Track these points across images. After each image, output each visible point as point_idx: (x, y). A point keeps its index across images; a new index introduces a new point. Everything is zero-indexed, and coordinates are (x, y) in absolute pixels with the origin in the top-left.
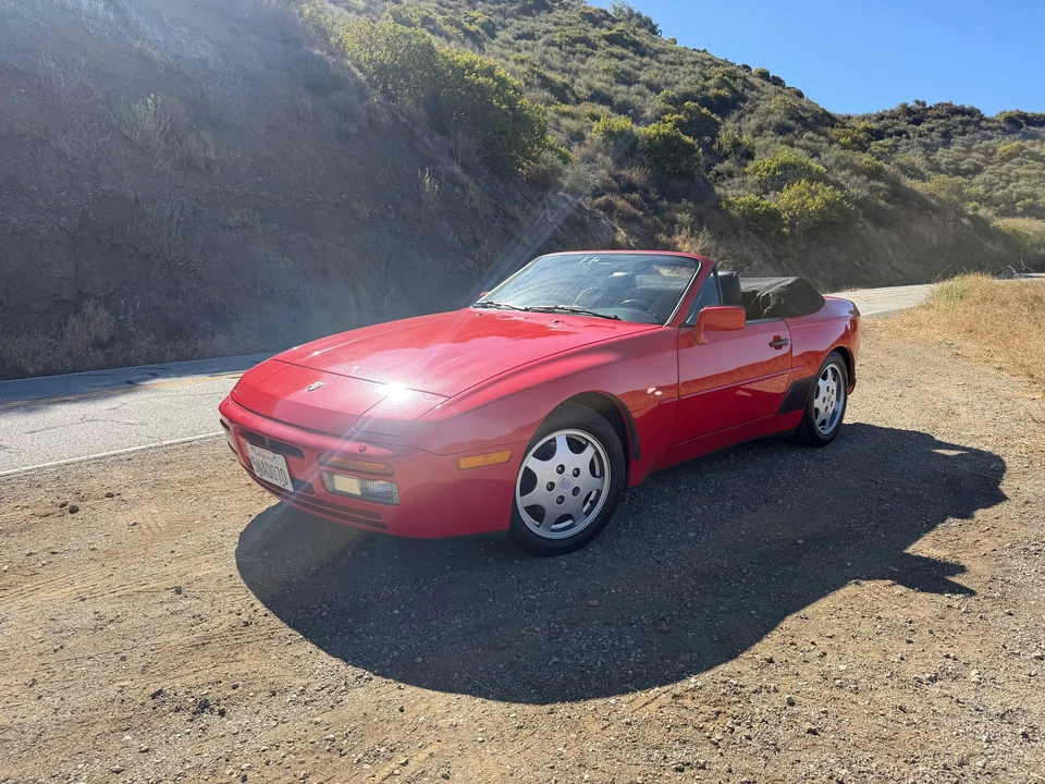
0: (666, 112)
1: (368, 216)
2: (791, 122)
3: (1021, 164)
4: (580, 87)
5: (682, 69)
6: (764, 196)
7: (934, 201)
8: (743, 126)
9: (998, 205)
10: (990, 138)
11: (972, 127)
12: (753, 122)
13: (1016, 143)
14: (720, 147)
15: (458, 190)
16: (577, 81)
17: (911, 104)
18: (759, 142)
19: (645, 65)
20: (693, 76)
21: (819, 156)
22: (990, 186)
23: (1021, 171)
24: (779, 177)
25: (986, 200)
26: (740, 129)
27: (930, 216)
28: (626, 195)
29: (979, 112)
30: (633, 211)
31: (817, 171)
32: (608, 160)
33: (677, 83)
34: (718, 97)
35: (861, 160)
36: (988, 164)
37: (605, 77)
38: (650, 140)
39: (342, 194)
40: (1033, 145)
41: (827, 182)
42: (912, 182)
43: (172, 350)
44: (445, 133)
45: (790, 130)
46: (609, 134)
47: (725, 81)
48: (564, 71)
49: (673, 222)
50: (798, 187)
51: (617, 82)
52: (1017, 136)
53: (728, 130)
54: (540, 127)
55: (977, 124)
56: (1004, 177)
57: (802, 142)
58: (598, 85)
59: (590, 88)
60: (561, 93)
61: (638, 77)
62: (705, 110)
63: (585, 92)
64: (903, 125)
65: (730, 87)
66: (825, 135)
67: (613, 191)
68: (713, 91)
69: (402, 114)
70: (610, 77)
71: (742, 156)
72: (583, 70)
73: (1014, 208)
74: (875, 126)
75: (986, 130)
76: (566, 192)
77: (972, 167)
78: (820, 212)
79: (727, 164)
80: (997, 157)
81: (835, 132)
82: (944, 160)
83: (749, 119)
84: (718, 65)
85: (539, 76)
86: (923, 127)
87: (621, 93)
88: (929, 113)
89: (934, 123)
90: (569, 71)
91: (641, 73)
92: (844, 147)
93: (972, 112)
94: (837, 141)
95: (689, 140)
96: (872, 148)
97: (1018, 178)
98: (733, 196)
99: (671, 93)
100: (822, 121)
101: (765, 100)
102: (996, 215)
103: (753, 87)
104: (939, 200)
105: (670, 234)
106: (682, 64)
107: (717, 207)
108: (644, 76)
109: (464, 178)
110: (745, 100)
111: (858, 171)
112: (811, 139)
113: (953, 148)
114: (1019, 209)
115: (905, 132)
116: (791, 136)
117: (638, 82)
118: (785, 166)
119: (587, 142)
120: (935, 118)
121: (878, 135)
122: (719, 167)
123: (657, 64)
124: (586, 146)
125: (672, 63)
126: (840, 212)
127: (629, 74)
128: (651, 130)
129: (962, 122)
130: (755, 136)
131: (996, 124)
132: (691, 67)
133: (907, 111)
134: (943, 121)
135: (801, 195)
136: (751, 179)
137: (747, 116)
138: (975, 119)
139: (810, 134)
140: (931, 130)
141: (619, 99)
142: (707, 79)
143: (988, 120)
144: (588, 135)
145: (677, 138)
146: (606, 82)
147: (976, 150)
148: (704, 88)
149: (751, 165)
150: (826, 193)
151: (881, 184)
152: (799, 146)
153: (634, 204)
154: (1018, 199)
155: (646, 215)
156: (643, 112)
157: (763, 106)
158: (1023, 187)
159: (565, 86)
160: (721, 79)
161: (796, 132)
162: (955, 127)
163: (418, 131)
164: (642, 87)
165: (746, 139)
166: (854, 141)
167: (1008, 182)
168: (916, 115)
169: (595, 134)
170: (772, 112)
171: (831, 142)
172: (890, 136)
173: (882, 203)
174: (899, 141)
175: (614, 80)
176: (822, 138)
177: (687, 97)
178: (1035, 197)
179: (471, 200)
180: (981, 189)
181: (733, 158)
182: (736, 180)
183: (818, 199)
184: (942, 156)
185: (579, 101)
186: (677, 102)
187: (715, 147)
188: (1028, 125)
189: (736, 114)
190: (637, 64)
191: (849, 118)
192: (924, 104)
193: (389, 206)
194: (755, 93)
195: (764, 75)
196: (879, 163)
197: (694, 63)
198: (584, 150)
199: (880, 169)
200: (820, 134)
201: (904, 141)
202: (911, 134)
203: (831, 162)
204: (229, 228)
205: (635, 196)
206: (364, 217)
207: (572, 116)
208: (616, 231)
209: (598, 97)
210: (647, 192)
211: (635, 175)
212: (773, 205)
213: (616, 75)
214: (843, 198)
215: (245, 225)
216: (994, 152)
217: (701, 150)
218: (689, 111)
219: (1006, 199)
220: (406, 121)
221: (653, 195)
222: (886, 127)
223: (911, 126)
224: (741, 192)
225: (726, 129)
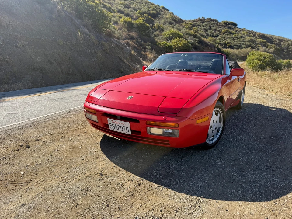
0: (139, 17)
1: (62, 44)
2: (173, 21)
3: (227, 35)
4: (114, 8)
5: (142, 5)
6: (168, 42)
7: (209, 44)
8: (160, 22)
9: (222, 45)
10: (220, 28)
11: (216, 25)
12: (163, 21)
13: (226, 29)
14: (155, 27)
15: (88, 37)
16: (113, 6)
17: (201, 18)
18: (165, 27)
19: (132, 3)
20: (146, 7)
21: (180, 31)
22: (221, 40)
23: (228, 36)
24: (171, 36)
25: (220, 44)
26: (160, 23)
27: (208, 48)
28: (132, 40)
29: (217, 21)
30: (135, 45)
31: (181, 35)
32: (126, 30)
33: (141, 9)
34: (153, 13)
35: (191, 32)
36: (220, 34)
37: (121, 6)
38: (137, 25)
39: (53, 37)
40: (230, 30)
41: (184, 38)
42: (203, 39)
43: (3, 88)
44: (82, 19)
45: (173, 23)
46: (125, 22)
47: (155, 9)
48: (109, 3)
49: (145, 48)
50: (177, 39)
51: (125, 7)
52: (226, 27)
53: (156, 22)
54: (110, 18)
55: (217, 24)
56: (224, 38)
57: (176, 27)
58: (120, 8)
59: (117, 9)
61: (130, 6)
62: (150, 17)
63: (116, 10)
64: (199, 23)
65: (156, 10)
66: (181, 25)
67: (128, 39)
68: (151, 12)
69: (68, 13)
70: (123, 6)
71: (161, 30)
72: (114, 3)
73: (226, 46)
74: (192, 23)
75: (219, 25)
76: (116, 38)
77: (216, 35)
78: (182, 46)
79: (157, 32)
80: (222, 33)
81: (184, 24)
82: (210, 33)
83: (162, 20)
84: (152, 4)
85: (102, 4)
86: (204, 24)
87: (126, 10)
88: (206, 20)
89: (207, 23)
90: (110, 3)
91: (131, 5)
92: (187, 29)
93: (216, 21)
94: (185, 27)
95: (148, 25)
96: (193, 29)
97: (227, 38)
98: (160, 41)
99: (140, 11)
100: (180, 21)
101: (165, 15)
102: (223, 48)
103: (162, 11)
104: (211, 44)
105: (145, 52)
106: (142, 3)
107: (156, 44)
108: (132, 6)
109: (89, 33)
110: (160, 14)
111: (191, 35)
112: (178, 26)
113: (212, 30)
114: (228, 46)
115: (200, 25)
116: (173, 25)
117: (131, 8)
118: (172, 33)
119: (119, 24)
120: (207, 22)
121: (194, 26)
122: (155, 33)
123: (135, 3)
124: (119, 25)
125: (139, 3)
126: (187, 46)
127: (128, 5)
128: (137, 21)
129: (213, 23)
130: (164, 25)
131: (221, 24)
132: (145, 4)
133: (201, 20)
134: (209, 23)
135: (177, 41)
136: (164, 37)
137: (161, 19)
138: (217, 22)
139: (177, 25)
140: (206, 25)
141: (126, 12)
142: (149, 8)
143: (220, 23)
144: (119, 22)
145: (144, 24)
146: (122, 7)
147: (217, 31)
148: (149, 10)
149: (163, 33)
150: (184, 41)
151: (197, 39)
152: (175, 28)
153: (134, 42)
154: (227, 44)
155: (138, 46)
156: (133, 17)
157: (165, 16)
158: (228, 41)
159: (110, 8)
160: (153, 8)
161: (174, 24)
162: (212, 25)
163: (73, 18)
164: (132, 9)
165: (161, 25)
166: (189, 27)
167: (225, 39)
168: (202, 21)
169: (121, 22)
170: (168, 18)
171: (183, 27)
172: (196, 26)
173: (197, 44)
174: (198, 28)
175: (124, 7)
176: (181, 26)
177: (145, 13)
178: (231, 43)
179: (92, 40)
180: (218, 41)
181: (158, 31)
182: (160, 37)
183: (182, 43)
184: (209, 32)
185: (115, 12)
186: (142, 14)
187: (153, 27)
188: (229, 24)
189: (158, 18)
190: (130, 2)
191: (186, 21)
192: (204, 18)
193: (68, 41)
194: (162, 13)
195: (163, 8)
196: (196, 33)
197: (146, 3)
198: (119, 26)
199: (196, 35)
200: (180, 25)
201: (200, 28)
202: (201, 26)
203: (184, 33)
204: (18, 47)
205: (134, 40)
206: (61, 44)
207: (114, 17)
208: (131, 51)
209: (120, 11)
210: (137, 39)
211: (134, 34)
212: (170, 44)
213: (124, 5)
214: (188, 43)
215: (23, 46)
216: (221, 31)
217: (151, 28)
218: (145, 17)
219: (224, 44)
220: (69, 15)
221: (139, 40)
222: (195, 24)
223: (201, 24)
224: (162, 40)
225: (156, 23)
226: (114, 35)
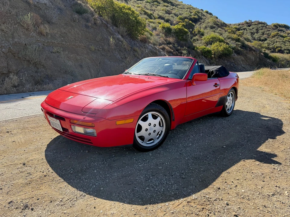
0: (180, 22)
2: (215, 26)
3: (277, 38)
4: (155, 15)
5: (184, 10)
6: (207, 46)
7: (254, 48)
8: (201, 27)
9: (271, 49)
10: (269, 31)
11: (264, 28)
12: (204, 25)
13: (276, 32)
14: (195, 32)
15: (120, 43)
16: (155, 13)
17: (248, 21)
18: (206, 31)
19: (174, 9)
20: (187, 12)
21: (222, 35)
22: (269, 44)
23: (277, 40)
24: (211, 41)
25: (268, 48)
26: (200, 27)
27: (253, 52)
28: (168, 45)
29: (266, 23)
30: (170, 50)
31: (222, 39)
32: (163, 35)
33: (183, 14)
34: (194, 18)
35: (234, 36)
36: (268, 38)
37: (163, 12)
38: (175, 30)
39: (86, 43)
40: (281, 33)
41: (224, 42)
42: (248, 43)
43: (36, 88)
44: (117, 26)
45: (214, 28)
46: (163, 28)
47: (196, 14)
48: (151, 10)
49: (182, 53)
50: (216, 44)
51: (166, 13)
52: (276, 30)
53: (197, 27)
54: (144, 25)
55: (266, 27)
56: (273, 42)
57: (217, 31)
58: (160, 14)
59: (158, 15)
60: (150, 16)
61: (172, 12)
62: (190, 22)
63: (157, 16)
64: (245, 27)
65: (198, 15)
66: (224, 29)
67: (165, 44)
68: (193, 17)
69: (104, 21)
70: (164, 12)
71: (201, 35)
72: (156, 10)
73: (275, 50)
74: (238, 27)
75: (268, 28)
76: (151, 44)
77: (264, 39)
78: (223, 51)
79: (197, 37)
80: (271, 36)
81: (226, 29)
82: (256, 37)
83: (203, 24)
84: (194, 9)
85: (144, 11)
86: (251, 27)
87: (167, 16)
88: (253, 23)
89: (254, 26)
90: (152, 10)
91: (173, 11)
92: (229, 33)
93: (264, 24)
95: (186, 30)
96: (237, 33)
97: (276, 42)
98: (198, 46)
99: (181, 17)
100: (223, 25)
101: (207, 19)
102: (270, 52)
103: (204, 15)
104: (255, 48)
106: (184, 9)
107: (194, 49)
108: (173, 12)
109: (122, 39)
110: (202, 19)
111: (233, 39)
112: (220, 30)
113: (259, 33)
114: (277, 51)
115: (246, 29)
116: (214, 29)
117: (172, 13)
118: (213, 38)
119: (157, 30)
120: (254, 25)
121: (238, 29)
122: (194, 38)
123: (177, 8)
124: (157, 31)
125: (181, 8)
126: (228, 51)
127: (169, 11)
128: (175, 27)
129: (262, 26)
130: (204, 29)
131: (271, 27)
132: (187, 9)
133: (247, 23)
134: (256, 26)
135: (217, 46)
136: (203, 41)
137: (202, 24)
138: (265, 25)
139: (220, 29)
140: (253, 28)
141: (166, 18)
142: (191, 13)
143: (269, 26)
144: (158, 28)
145: (183, 29)
146: (163, 13)
147: (265, 34)
148: (190, 15)
149: (203, 37)
150: (224, 46)
151: (239, 43)
153: (170, 48)
154: (276, 48)
155: (174, 51)
156: (173, 22)
157: (207, 21)
158: (278, 44)
159: (151, 14)
161: (216, 28)
162: (260, 28)
163: (109, 25)
164: (173, 15)
165: (202, 30)
166: (232, 31)
167: (274, 43)
168: (249, 24)
169: (159, 28)
170: (209, 23)
171: (226, 31)
172: (242, 30)
173: (239, 48)
174: (244, 31)
176: (223, 30)
177: (186, 18)
178: (281, 47)
179: (124, 46)
180: (266, 45)
181: (198, 35)
182: (199, 41)
183: (222, 47)
185: (155, 19)
186: (183, 19)
187: (193, 32)
188: (280, 27)
189: (199, 23)
190: (171, 8)
191: (230, 25)
192: (251, 21)
193: (100, 47)
194: (204, 17)
195: (207, 12)
196: (239, 37)
197: (188, 8)
198: (157, 32)
199: (239, 39)
200: (223, 29)
201: (246, 31)
203: (225, 37)
204: (53, 53)
205: (171, 46)
206: (93, 50)
207: (153, 23)
208: (165, 55)
209: (160, 17)
210: (174, 44)
211: (171, 39)
212: (209, 49)
213: (165, 11)
214: (229, 47)
215: (58, 52)
216: (270, 35)
217: (189, 33)
218: (186, 22)
219: (273, 48)
220: (105, 23)
221: (176, 45)
222: (241, 27)
223: (247, 27)
224: (200, 45)
225: (196, 27)
226: (150, 40)
